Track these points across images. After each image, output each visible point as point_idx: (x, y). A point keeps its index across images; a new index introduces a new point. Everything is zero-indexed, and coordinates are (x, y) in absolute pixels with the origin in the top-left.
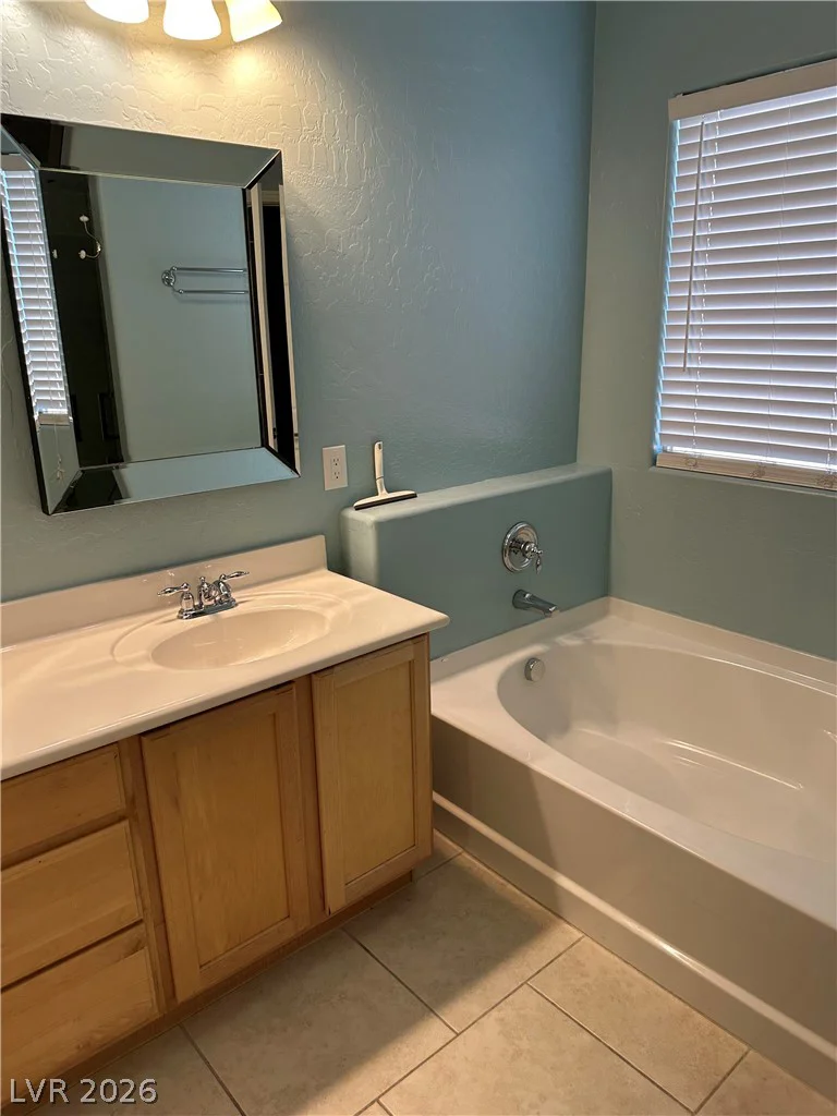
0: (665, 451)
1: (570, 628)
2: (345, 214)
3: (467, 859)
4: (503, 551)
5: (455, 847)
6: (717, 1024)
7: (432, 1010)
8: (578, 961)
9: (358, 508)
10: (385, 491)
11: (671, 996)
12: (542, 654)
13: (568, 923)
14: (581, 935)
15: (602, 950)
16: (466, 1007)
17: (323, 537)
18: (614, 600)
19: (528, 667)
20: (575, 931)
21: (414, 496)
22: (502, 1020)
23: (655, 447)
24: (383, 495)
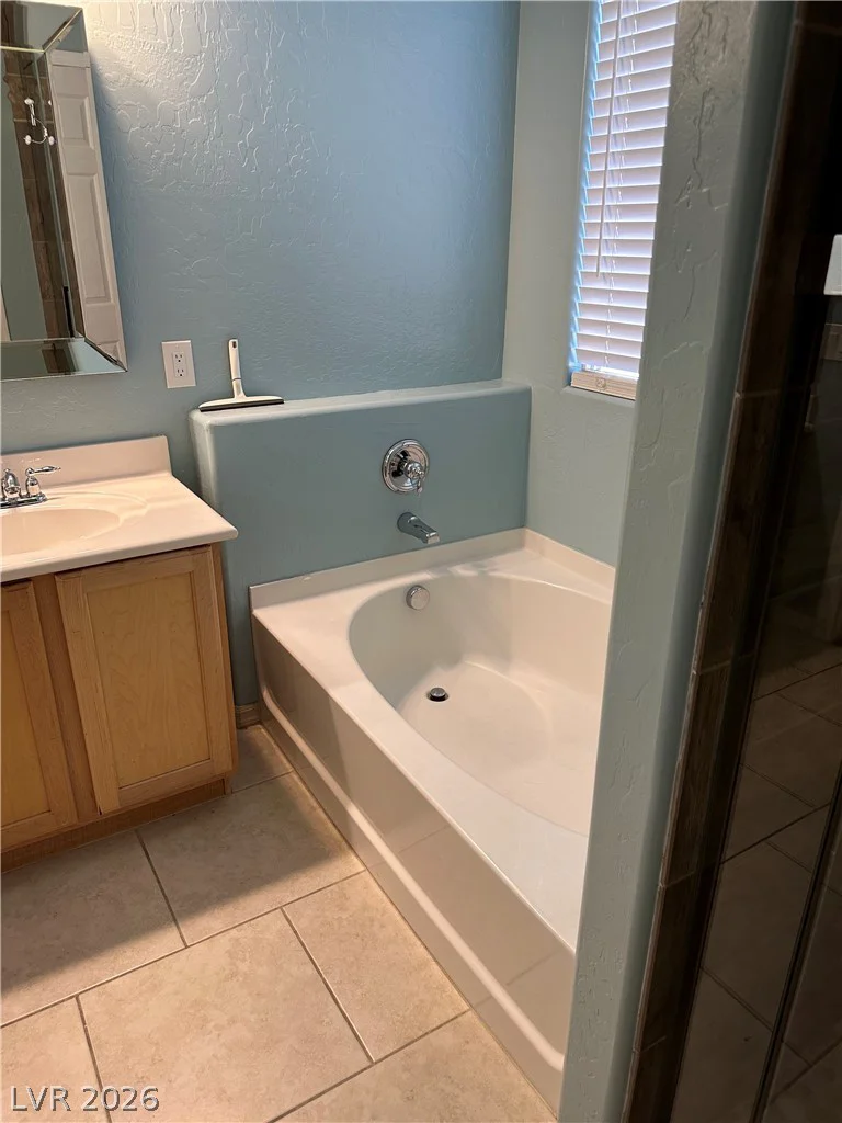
0: (584, 370)
1: (473, 558)
2: (181, 84)
3: (294, 780)
4: (383, 469)
5: (288, 765)
6: (449, 978)
7: (175, 920)
8: (345, 894)
9: (203, 410)
10: (242, 393)
11: (419, 943)
12: (427, 582)
13: (357, 856)
14: (362, 868)
15: (374, 885)
16: (210, 922)
17: (164, 438)
18: (529, 533)
19: (409, 593)
20: (359, 864)
21: (281, 402)
22: (237, 940)
23: (571, 364)
24: (240, 398)
